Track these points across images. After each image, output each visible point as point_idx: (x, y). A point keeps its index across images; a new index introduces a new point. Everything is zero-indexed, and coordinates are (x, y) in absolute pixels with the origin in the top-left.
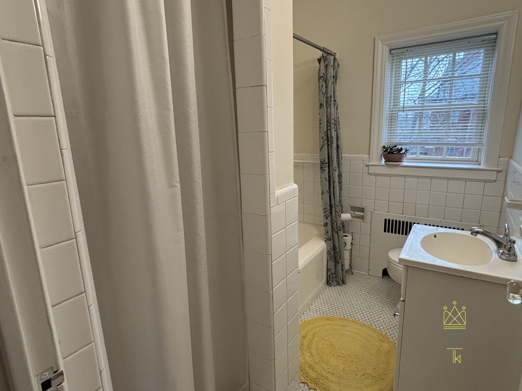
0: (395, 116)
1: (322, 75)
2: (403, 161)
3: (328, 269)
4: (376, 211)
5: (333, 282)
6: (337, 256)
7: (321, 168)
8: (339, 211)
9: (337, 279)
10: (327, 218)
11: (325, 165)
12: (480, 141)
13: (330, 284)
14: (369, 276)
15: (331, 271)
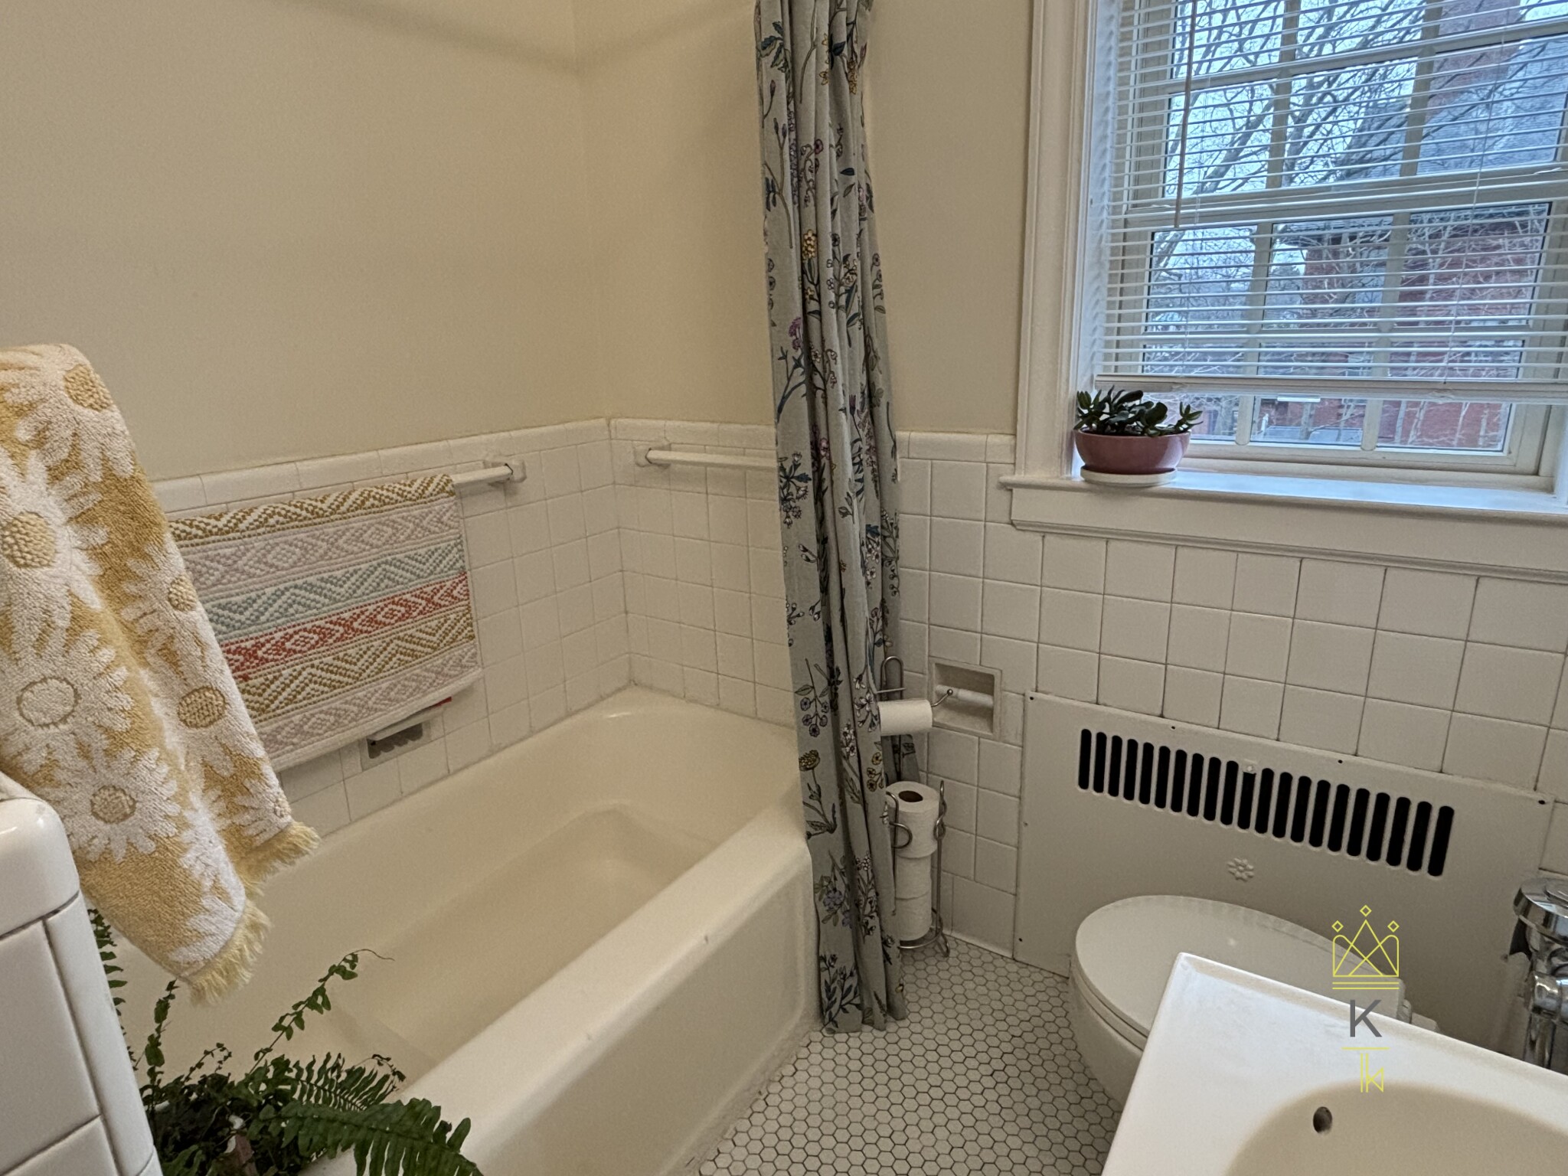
0: (1138, 250)
1: (769, 32)
2: (1172, 470)
3: (821, 959)
4: (1046, 693)
5: (845, 1011)
6: (863, 898)
7: (784, 500)
8: (868, 701)
9: (865, 996)
10: (814, 732)
11: (798, 489)
12: (1558, 370)
13: (831, 1020)
14: (1013, 967)
15: (838, 965)
